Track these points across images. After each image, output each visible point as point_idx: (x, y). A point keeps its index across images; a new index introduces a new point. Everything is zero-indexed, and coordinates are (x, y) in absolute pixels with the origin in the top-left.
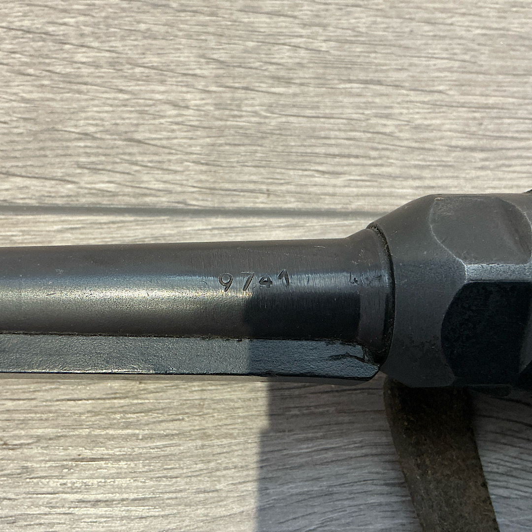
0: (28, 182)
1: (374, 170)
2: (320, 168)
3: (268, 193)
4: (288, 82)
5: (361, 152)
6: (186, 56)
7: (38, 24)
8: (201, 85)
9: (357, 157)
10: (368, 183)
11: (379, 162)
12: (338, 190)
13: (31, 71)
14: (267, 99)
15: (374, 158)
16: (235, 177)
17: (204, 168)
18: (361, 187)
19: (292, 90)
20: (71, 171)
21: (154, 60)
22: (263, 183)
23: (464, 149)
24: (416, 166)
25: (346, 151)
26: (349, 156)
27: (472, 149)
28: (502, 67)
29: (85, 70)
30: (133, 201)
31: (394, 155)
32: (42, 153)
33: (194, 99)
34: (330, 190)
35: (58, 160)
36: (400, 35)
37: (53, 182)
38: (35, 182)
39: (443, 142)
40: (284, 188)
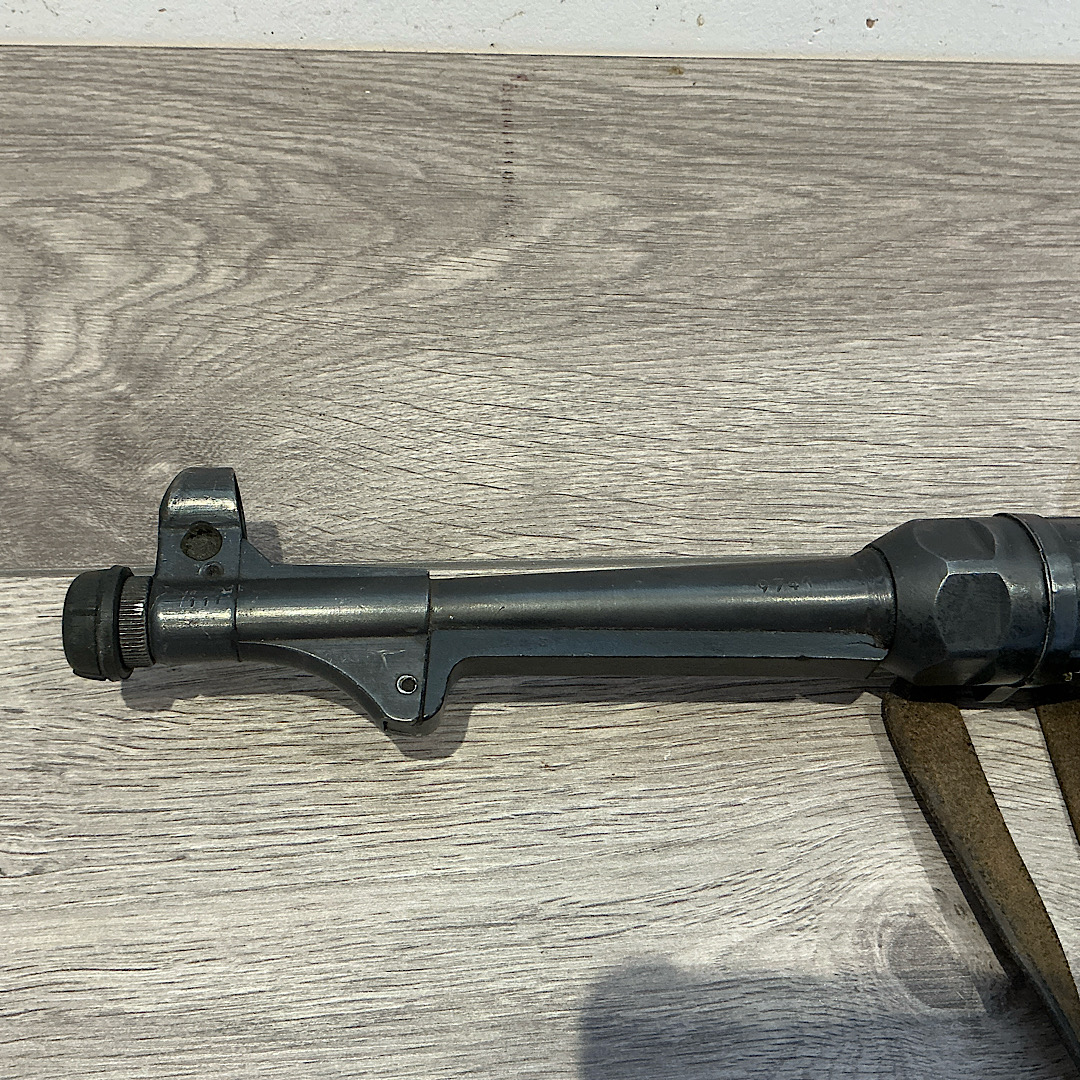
0: (533, 540)
1: (850, 518)
2: (798, 518)
3: (752, 541)
4: (759, 442)
5: (835, 502)
6: (661, 424)
7: (522, 400)
8: (677, 448)
9: (832, 506)
10: (846, 530)
11: (854, 510)
12: (818, 537)
13: (522, 443)
14: (739, 458)
15: (848, 507)
16: (718, 528)
17: (690, 521)
18: (839, 533)
19: (762, 448)
20: (570, 529)
21: (632, 428)
22: (746, 533)
23: (934, 496)
24: (889, 513)
25: (821, 502)
26: (824, 506)
27: (941, 496)
28: (961, 419)
29: (570, 441)
30: (629, 553)
31: (867, 503)
32: (543, 514)
33: (671, 460)
34: (811, 538)
35: (557, 520)
36: (858, 395)
37: (556, 539)
38: (540, 540)
39: (912, 490)
40: (766, 537)
